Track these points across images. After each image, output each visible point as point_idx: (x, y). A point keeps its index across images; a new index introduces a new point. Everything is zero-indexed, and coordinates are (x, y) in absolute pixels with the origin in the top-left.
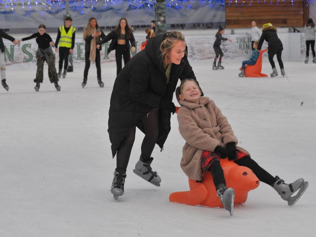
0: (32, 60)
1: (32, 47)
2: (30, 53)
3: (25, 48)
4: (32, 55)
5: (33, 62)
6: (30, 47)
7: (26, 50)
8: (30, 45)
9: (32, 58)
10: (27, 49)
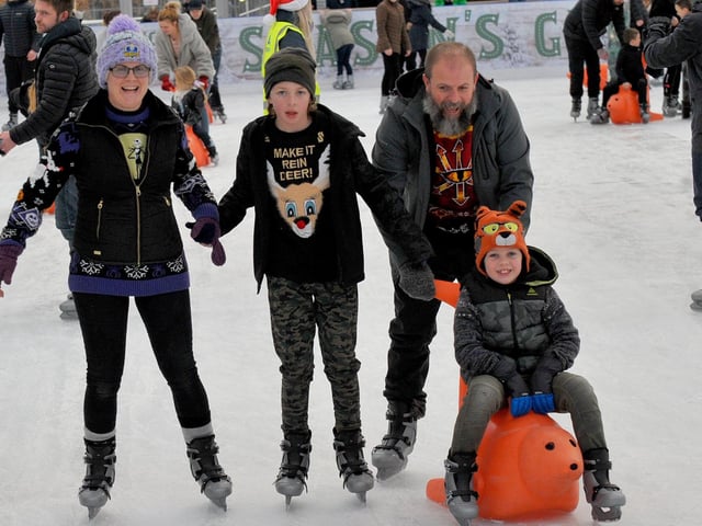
0: (500, 53)
1: (500, 21)
2: (497, 38)
3: (483, 25)
4: (500, 41)
5: (504, 58)
6: (496, 22)
7: (485, 29)
8: (497, 16)
9: (501, 49)
10: (490, 26)
